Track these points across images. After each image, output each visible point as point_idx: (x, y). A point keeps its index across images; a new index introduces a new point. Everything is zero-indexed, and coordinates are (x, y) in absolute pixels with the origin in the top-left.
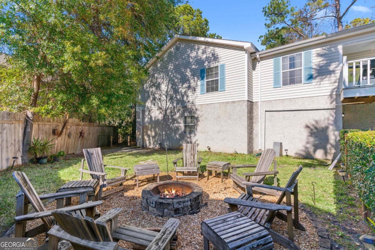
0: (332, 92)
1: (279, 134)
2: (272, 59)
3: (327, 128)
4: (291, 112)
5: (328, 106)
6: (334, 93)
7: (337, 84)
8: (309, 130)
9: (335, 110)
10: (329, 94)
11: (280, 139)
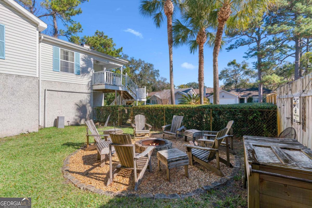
0: (89, 83)
1: (58, 110)
2: (52, 46)
3: (86, 104)
4: (67, 93)
5: (87, 91)
6: (90, 84)
7: (91, 79)
8: (77, 106)
9: (90, 94)
10: (87, 84)
11: (58, 114)
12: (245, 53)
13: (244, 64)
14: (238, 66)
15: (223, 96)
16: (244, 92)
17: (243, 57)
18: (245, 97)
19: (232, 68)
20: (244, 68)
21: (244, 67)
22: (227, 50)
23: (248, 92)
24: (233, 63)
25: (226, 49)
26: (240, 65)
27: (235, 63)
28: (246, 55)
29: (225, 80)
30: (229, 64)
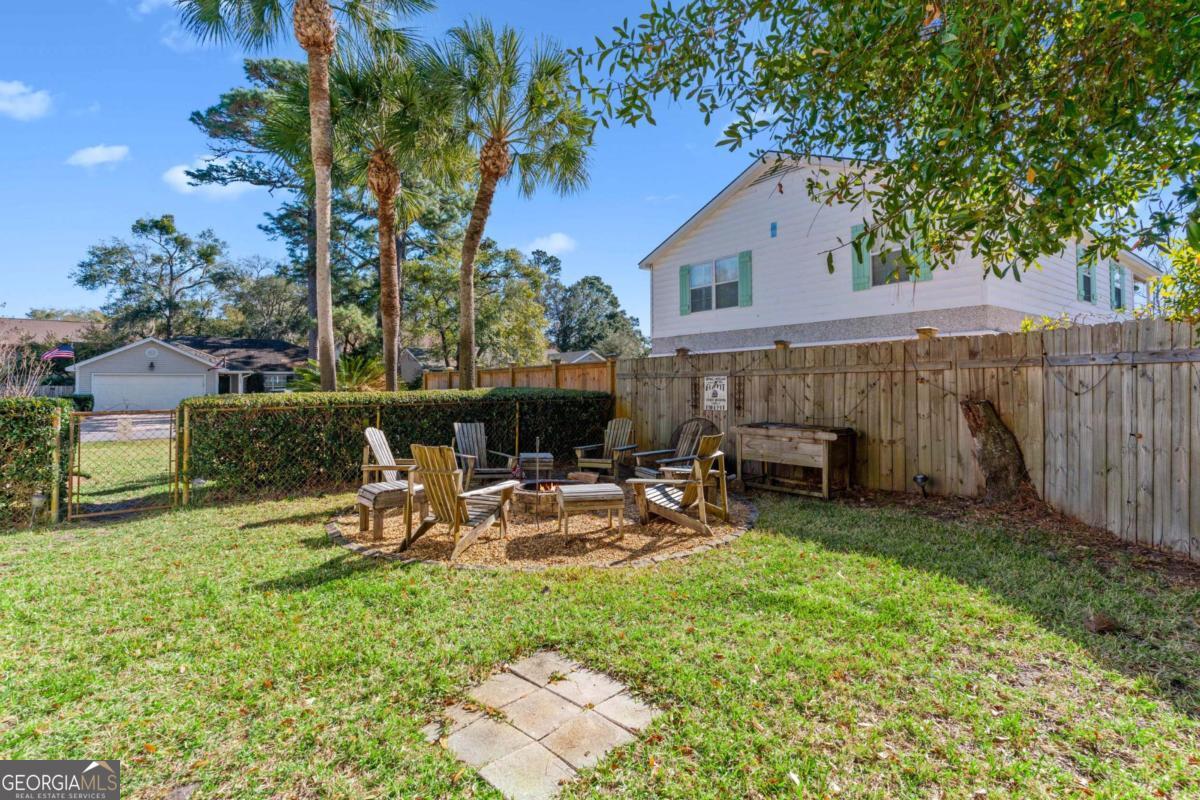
12: (267, 214)
13: (210, 242)
14: (182, 244)
15: (152, 366)
16: (225, 351)
17: (260, 227)
18: (240, 373)
19: (152, 244)
20: (206, 256)
21: (210, 255)
22: (189, 179)
23: (242, 353)
24: (162, 227)
25: (188, 173)
26: (190, 243)
27: (174, 231)
28: (267, 222)
29: (119, 294)
30: (141, 228)
